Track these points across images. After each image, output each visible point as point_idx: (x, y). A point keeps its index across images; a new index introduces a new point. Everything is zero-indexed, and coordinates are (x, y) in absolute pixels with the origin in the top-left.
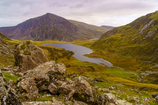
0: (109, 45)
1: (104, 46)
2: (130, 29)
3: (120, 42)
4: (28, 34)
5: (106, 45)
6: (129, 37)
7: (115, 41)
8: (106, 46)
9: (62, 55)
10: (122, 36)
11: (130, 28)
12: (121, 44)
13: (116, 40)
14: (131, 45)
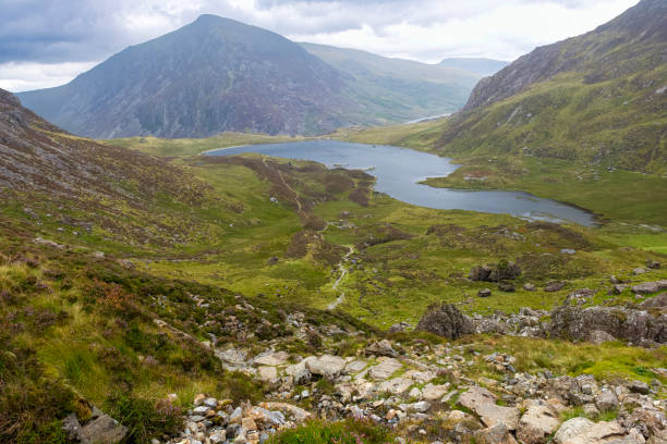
0: (534, 129)
1: (507, 133)
2: (624, 45)
3: (588, 110)
4: (128, 117)
5: (517, 132)
6: (633, 82)
7: (560, 107)
8: (519, 134)
9: (322, 188)
10: (590, 80)
11: (621, 41)
12: (598, 119)
13: (564, 103)
14: (654, 115)
